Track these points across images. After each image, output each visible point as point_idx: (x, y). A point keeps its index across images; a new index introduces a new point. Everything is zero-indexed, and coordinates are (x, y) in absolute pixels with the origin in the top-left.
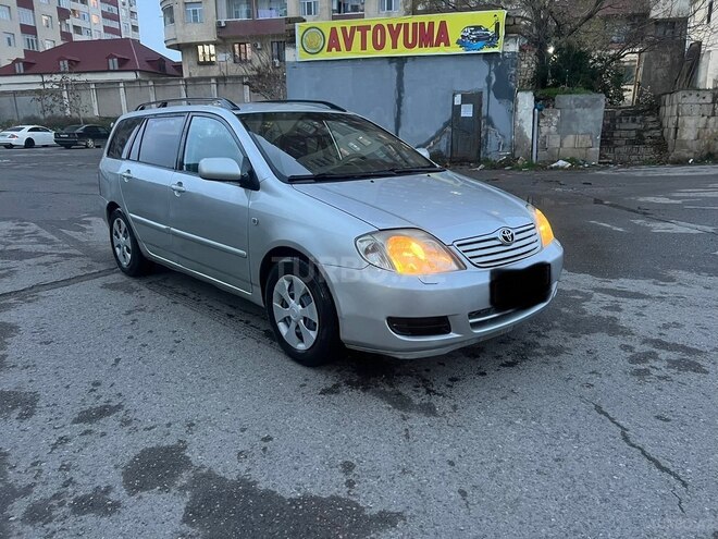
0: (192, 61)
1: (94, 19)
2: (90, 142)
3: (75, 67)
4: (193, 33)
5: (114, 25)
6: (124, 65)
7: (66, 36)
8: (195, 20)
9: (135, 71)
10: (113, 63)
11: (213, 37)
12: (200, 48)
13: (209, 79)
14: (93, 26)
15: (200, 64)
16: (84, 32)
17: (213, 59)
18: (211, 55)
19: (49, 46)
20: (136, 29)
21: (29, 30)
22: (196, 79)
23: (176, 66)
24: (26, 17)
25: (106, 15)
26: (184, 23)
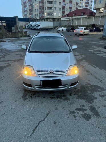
0: (98, 12)
1: (84, 4)
2: (72, 31)
3: (76, 15)
4: (99, 6)
5: (87, 5)
6: (84, 14)
7: (77, 8)
8: (101, 3)
9: (86, 15)
10: (82, 14)
11: (104, 6)
12: (100, 9)
13: (100, 16)
14: (83, 6)
15: (99, 13)
16: (81, 7)
17: (103, 12)
18: (102, 11)
19: (73, 10)
20: (91, 5)
21: (70, 8)
22: (97, 17)
23: (95, 13)
24: (70, 5)
25: (86, 3)
26: (98, 4)
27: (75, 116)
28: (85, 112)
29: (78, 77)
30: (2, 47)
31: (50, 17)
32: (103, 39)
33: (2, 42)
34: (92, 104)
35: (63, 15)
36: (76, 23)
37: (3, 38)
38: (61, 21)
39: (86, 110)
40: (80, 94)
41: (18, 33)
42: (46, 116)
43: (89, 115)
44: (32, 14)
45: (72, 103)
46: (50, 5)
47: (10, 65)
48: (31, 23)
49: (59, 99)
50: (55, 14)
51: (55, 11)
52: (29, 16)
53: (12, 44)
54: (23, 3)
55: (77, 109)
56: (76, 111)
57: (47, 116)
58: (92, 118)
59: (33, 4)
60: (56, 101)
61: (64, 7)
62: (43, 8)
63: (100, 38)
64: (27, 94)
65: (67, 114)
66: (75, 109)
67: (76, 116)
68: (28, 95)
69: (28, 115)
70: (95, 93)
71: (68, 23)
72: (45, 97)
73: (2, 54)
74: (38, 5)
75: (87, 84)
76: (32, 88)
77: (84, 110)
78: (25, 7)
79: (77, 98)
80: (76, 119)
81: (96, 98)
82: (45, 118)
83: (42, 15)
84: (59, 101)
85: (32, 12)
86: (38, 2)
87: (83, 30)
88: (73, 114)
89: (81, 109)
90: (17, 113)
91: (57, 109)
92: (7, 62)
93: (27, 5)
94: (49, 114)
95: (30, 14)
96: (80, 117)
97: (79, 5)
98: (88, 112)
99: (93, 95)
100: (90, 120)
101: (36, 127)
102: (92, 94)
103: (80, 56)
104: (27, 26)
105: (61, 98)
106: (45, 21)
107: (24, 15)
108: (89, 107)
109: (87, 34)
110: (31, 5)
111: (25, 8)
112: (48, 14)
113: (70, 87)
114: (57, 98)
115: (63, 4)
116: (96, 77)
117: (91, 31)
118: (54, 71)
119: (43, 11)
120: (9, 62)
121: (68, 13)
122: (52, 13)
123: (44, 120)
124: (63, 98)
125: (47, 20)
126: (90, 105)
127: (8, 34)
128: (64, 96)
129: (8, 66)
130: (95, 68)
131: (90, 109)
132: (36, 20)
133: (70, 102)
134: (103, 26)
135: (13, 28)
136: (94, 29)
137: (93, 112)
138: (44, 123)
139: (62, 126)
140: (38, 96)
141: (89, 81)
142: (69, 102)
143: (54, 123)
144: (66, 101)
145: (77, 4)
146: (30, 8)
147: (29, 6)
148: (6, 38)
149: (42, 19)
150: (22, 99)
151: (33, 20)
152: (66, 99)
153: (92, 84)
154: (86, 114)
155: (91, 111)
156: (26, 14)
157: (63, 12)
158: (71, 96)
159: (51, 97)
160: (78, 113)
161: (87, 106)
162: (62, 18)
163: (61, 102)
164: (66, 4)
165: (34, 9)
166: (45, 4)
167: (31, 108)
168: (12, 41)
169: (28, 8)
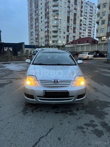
0: (100, 40)
1: (86, 34)
2: (76, 56)
3: (79, 43)
4: (101, 35)
5: (90, 34)
6: (87, 42)
7: (80, 37)
8: (102, 32)
9: (89, 43)
10: (86, 42)
11: (106, 35)
12: (103, 38)
13: (102, 44)
14: (86, 35)
15: (102, 41)
16: (84, 36)
17: (105, 40)
18: (105, 39)
19: (77, 39)
20: (94, 35)
21: (74, 37)
22: (100, 44)
23: (98, 41)
24: (74, 34)
25: (88, 33)
26: (100, 33)
27: (83, 132)
28: (96, 128)
29: (85, 89)
30: (6, 68)
31: (55, 44)
32: (108, 62)
33: (6, 64)
34: (103, 119)
35: (67, 43)
36: (80, 50)
37: (8, 61)
38: (65, 48)
39: (97, 126)
40: (88, 109)
41: (23, 57)
42: (48, 131)
43: (101, 131)
44: (38, 42)
45: (79, 118)
46: (55, 34)
47: (12, 82)
48: (37, 49)
49: (64, 114)
50: (60, 42)
51: (59, 39)
52: (35, 44)
53: (16, 66)
54: (30, 33)
55: (86, 125)
56: (84, 127)
57: (50, 131)
58: (105, 134)
59: (40, 34)
60: (61, 116)
61: (68, 36)
62: (48, 37)
63: (105, 62)
64: (28, 109)
65: (74, 130)
66: (84, 125)
67: (85, 132)
68: (30, 109)
69: (27, 130)
70: (105, 109)
71: (72, 50)
72: (48, 112)
73: (5, 73)
74: (44, 35)
75: (95, 99)
76: (34, 100)
77: (94, 126)
78: (32, 35)
79: (85, 113)
80: (85, 136)
81: (107, 114)
82: (48, 133)
83: (47, 43)
84: (64, 115)
85: (38, 40)
86: (44, 32)
87: (87, 55)
88: (82, 130)
89: (91, 124)
90: (14, 127)
91: (62, 124)
92: (10, 80)
93: (34, 34)
94: (52, 129)
95: (36, 42)
96: (91, 133)
97: (82, 34)
98: (100, 128)
99: (104, 110)
100: (102, 136)
101: (36, 144)
102: (102, 109)
103: (86, 75)
104: (32, 52)
105: (67, 113)
106: (50, 48)
107: (30, 43)
108: (100, 122)
109: (92, 59)
110: (38, 35)
111: (32, 37)
112: (53, 42)
113: (77, 100)
114: (62, 113)
115: (67, 33)
116: (104, 94)
117: (94, 57)
118: (59, 81)
119: (49, 39)
120: (11, 80)
121: (72, 41)
122: (57, 41)
123: (46, 136)
124: (69, 113)
125: (52, 47)
126: (101, 120)
127: (13, 57)
128: (70, 111)
129: (10, 83)
130: (102, 85)
131: (101, 125)
132: (41, 47)
133: (78, 117)
134: (107, 52)
135: (19, 53)
136: (98, 54)
137: (105, 128)
138: (46, 139)
139: (68, 142)
140: (40, 111)
141: (97, 97)
142: (76, 117)
143: (59, 140)
144: (72, 116)
145: (80, 33)
146: (36, 37)
147: (36, 35)
148: (11, 61)
149: (47, 46)
150: (22, 113)
151: (38, 47)
152: (73, 114)
153: (100, 100)
154: (96, 130)
155: (103, 127)
156: (32, 41)
157: (67, 41)
158: (78, 111)
159: (55, 112)
160: (87, 129)
161: (97, 121)
162: (66, 45)
163: (66, 117)
164: (70, 34)
165: (40, 37)
166: (51, 33)
167: (31, 122)
168: (17, 63)
169: (35, 36)
